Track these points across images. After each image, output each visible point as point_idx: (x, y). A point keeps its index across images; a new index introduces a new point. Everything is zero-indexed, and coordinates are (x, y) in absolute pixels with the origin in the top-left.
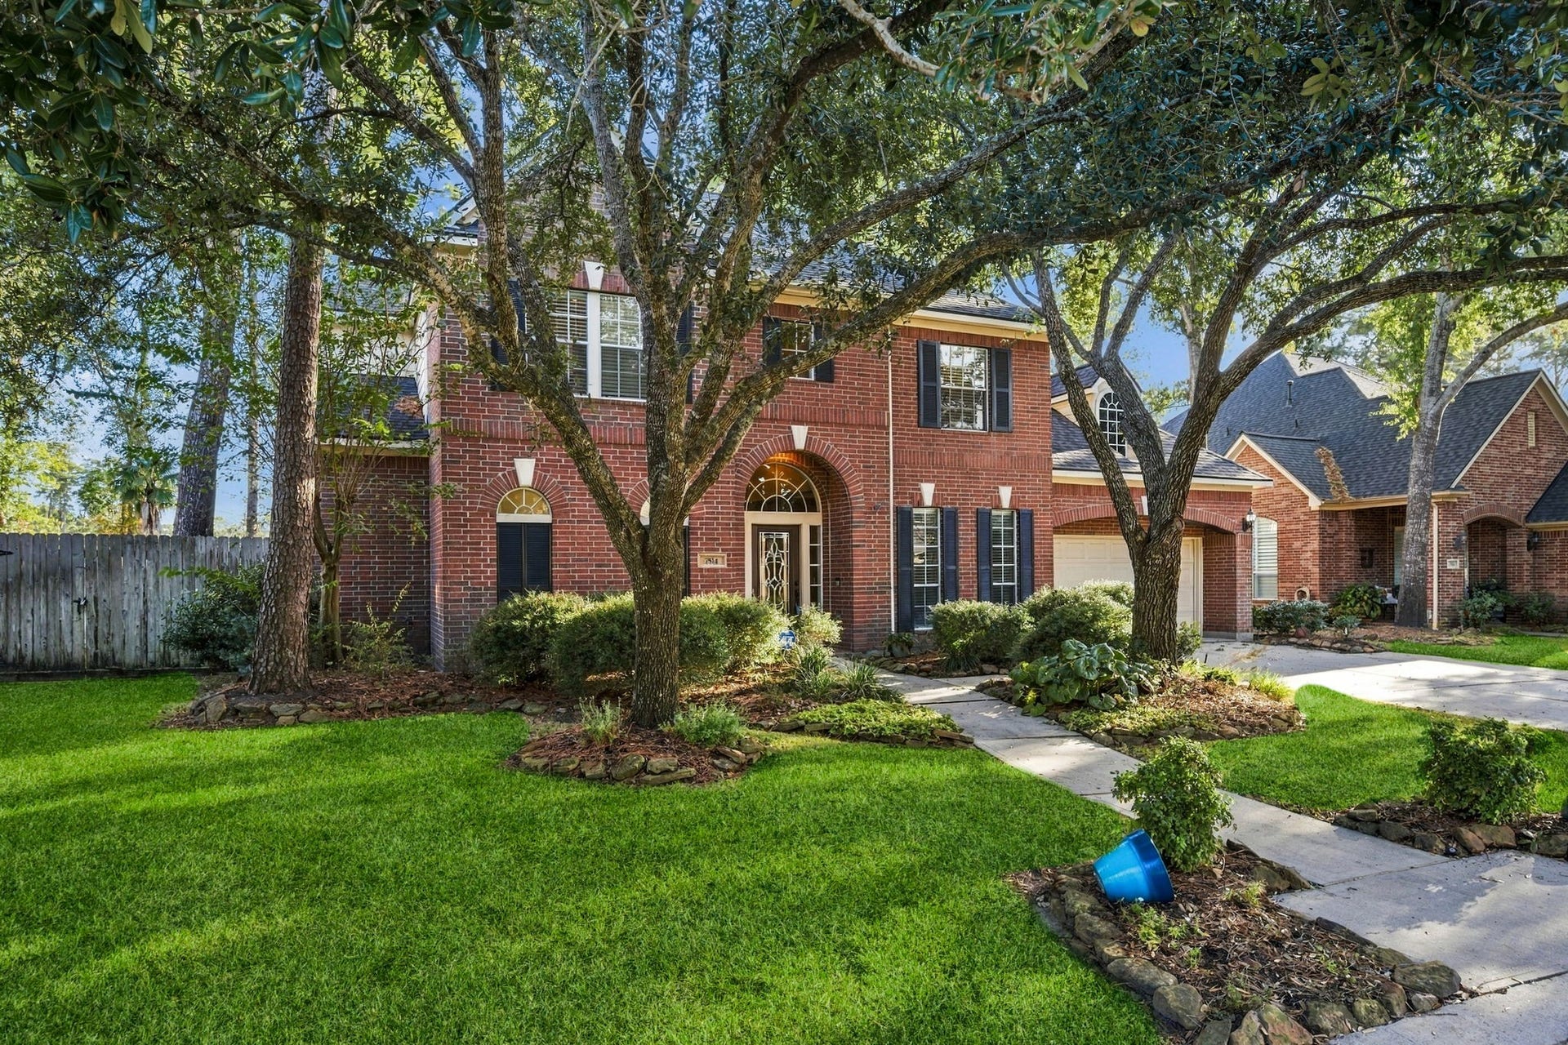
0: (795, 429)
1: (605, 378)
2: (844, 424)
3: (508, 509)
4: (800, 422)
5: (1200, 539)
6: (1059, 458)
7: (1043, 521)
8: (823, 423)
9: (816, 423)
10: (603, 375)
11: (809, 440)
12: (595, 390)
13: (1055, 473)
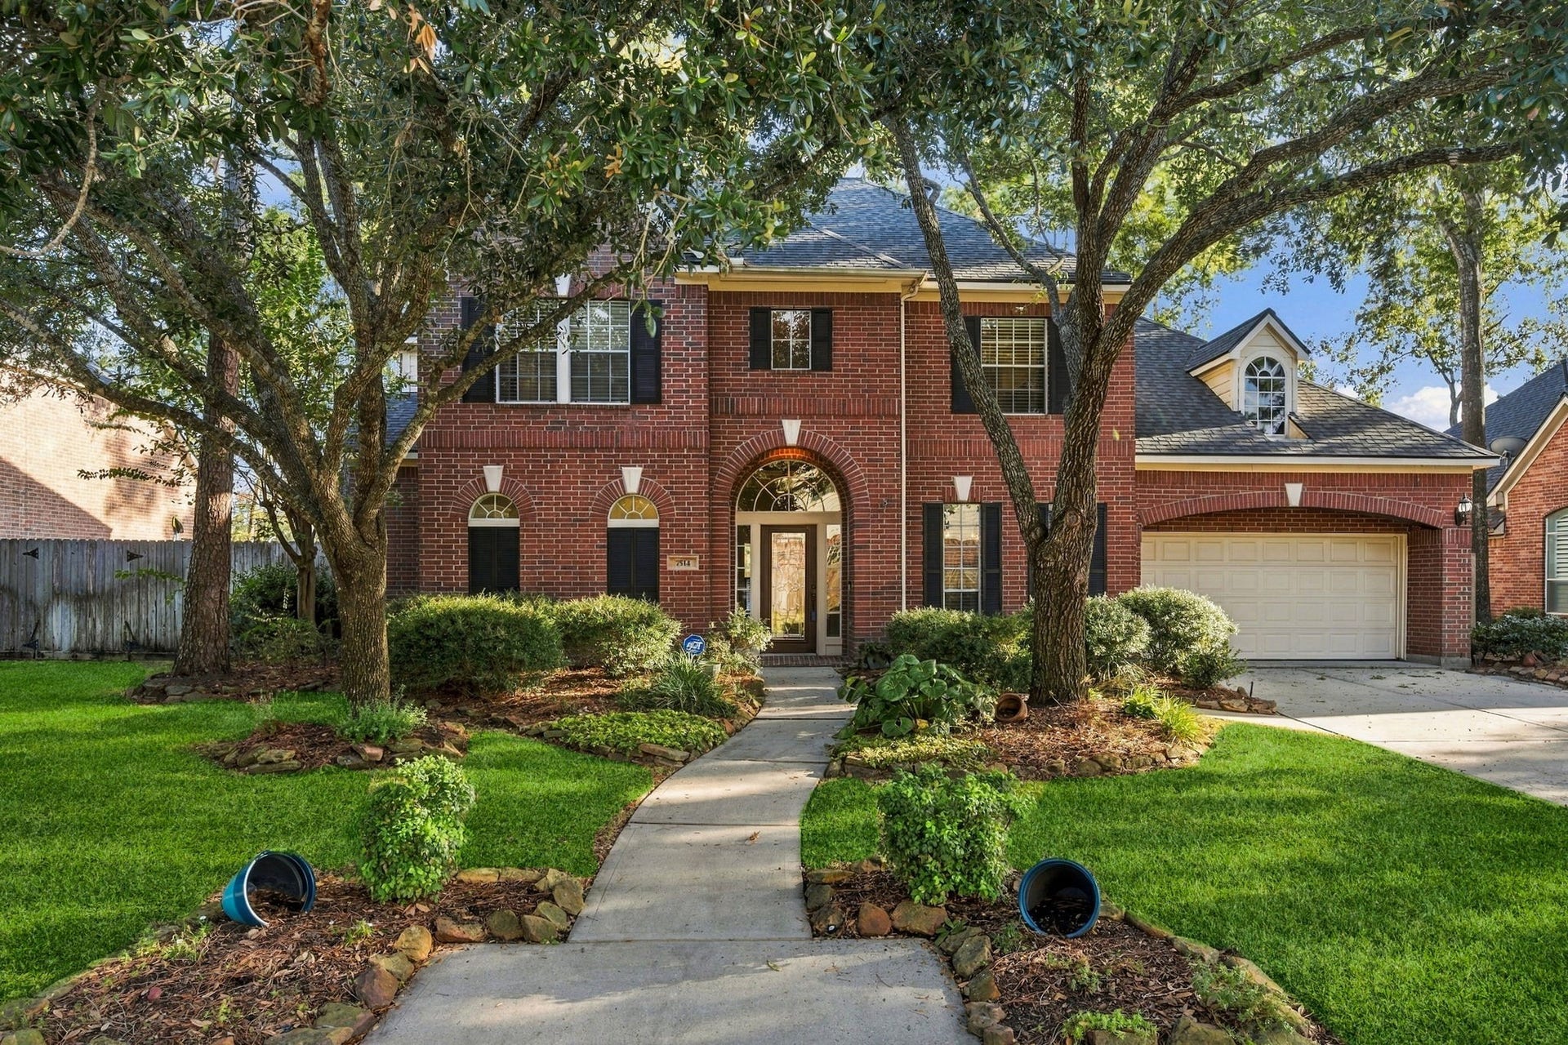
0: (786, 423)
1: (573, 384)
2: (844, 416)
3: (479, 514)
4: (791, 416)
5: (1405, 536)
6: (1144, 443)
7: (1121, 515)
8: (819, 416)
9: (811, 416)
10: (572, 380)
11: (801, 435)
12: (564, 396)
13: (1138, 459)
